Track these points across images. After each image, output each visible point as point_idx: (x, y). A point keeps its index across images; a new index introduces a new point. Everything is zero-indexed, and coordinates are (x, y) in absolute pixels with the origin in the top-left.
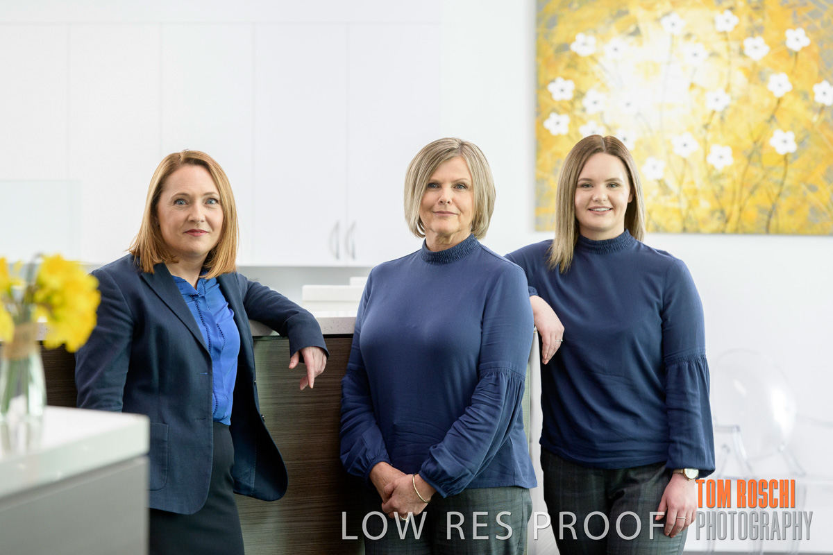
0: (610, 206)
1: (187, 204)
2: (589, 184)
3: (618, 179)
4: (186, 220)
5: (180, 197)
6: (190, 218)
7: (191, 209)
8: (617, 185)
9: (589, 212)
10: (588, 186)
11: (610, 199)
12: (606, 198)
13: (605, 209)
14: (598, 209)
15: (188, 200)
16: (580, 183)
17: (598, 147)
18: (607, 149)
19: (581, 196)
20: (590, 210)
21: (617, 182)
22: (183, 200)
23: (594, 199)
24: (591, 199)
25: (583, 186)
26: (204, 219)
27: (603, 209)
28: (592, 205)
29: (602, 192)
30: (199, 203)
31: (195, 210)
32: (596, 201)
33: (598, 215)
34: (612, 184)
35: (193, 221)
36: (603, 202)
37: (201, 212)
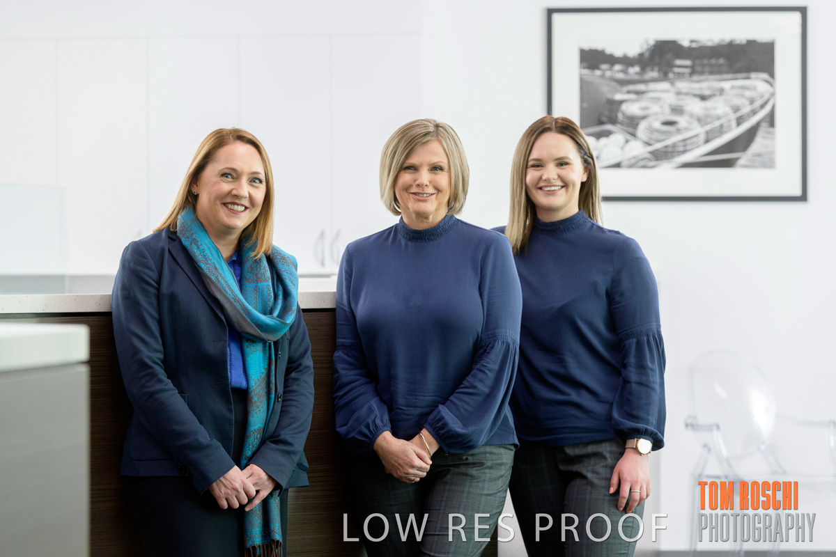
0: (562, 184)
1: (232, 178)
2: (539, 165)
3: (567, 158)
4: (230, 193)
5: (228, 171)
6: (234, 192)
7: (237, 183)
8: (567, 164)
9: (539, 191)
10: (538, 166)
11: (560, 177)
12: (556, 177)
13: (556, 188)
14: (548, 189)
15: (235, 175)
16: (530, 163)
17: (547, 126)
18: (556, 128)
19: (532, 175)
20: (541, 188)
21: (567, 160)
22: (230, 174)
23: (544, 178)
24: (540, 178)
25: (533, 166)
26: (248, 196)
27: (553, 188)
28: (542, 184)
29: (551, 172)
30: (244, 180)
31: (240, 186)
32: (546, 180)
33: (549, 195)
34: (562, 163)
35: (237, 196)
36: (552, 181)
37: (245, 189)
